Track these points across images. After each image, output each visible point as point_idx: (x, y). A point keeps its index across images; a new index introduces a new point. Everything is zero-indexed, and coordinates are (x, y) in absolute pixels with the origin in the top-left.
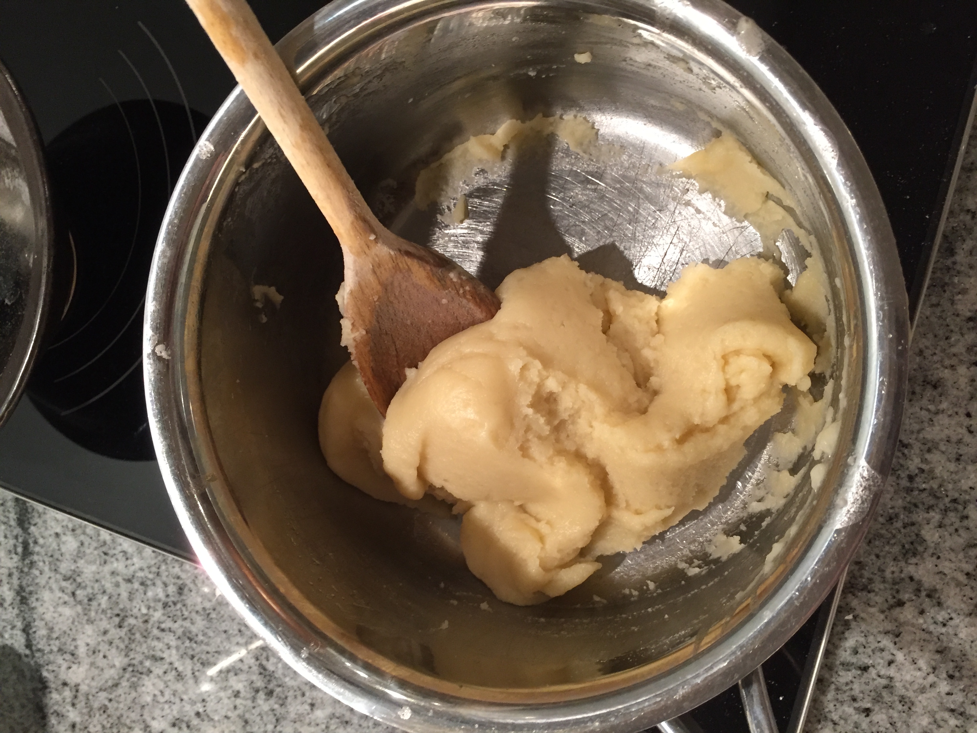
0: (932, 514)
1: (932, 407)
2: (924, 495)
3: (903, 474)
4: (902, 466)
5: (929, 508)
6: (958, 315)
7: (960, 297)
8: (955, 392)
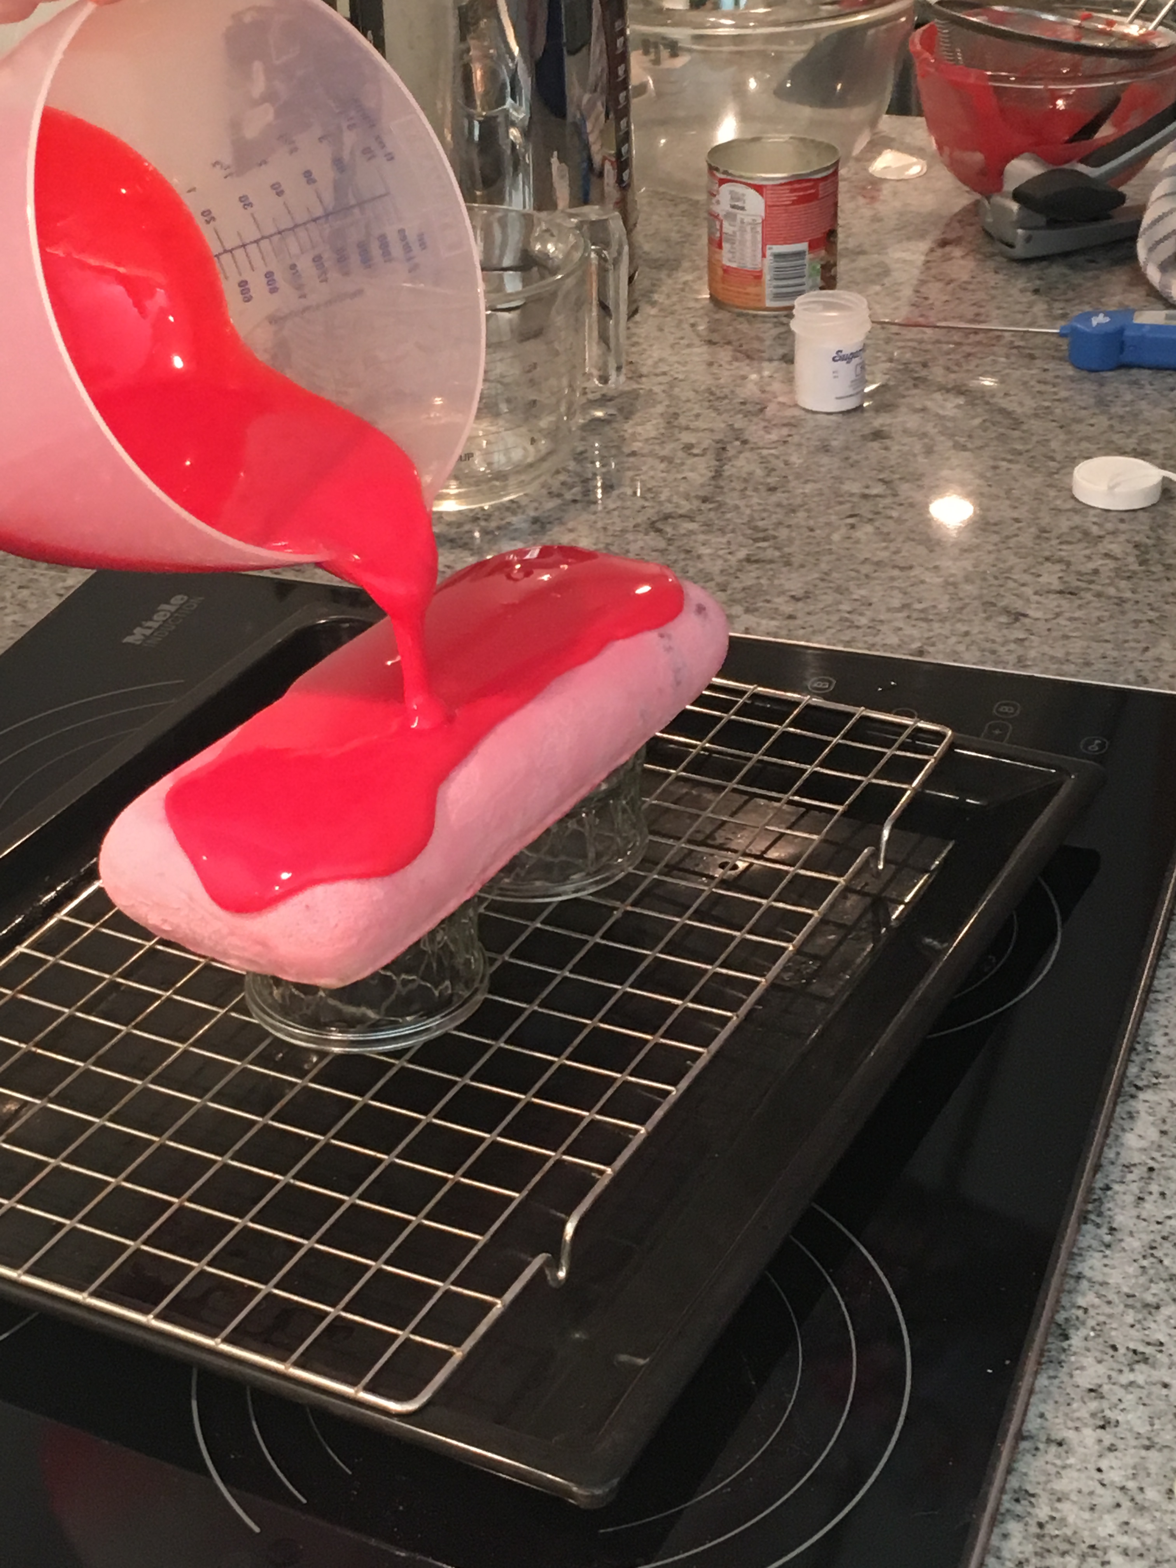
0: (1068, 1558)
1: (1059, 1462)
2: (1057, 1541)
3: (1033, 1522)
4: (1029, 1513)
5: (1064, 1554)
7: (1078, 1372)
8: (1082, 1450)
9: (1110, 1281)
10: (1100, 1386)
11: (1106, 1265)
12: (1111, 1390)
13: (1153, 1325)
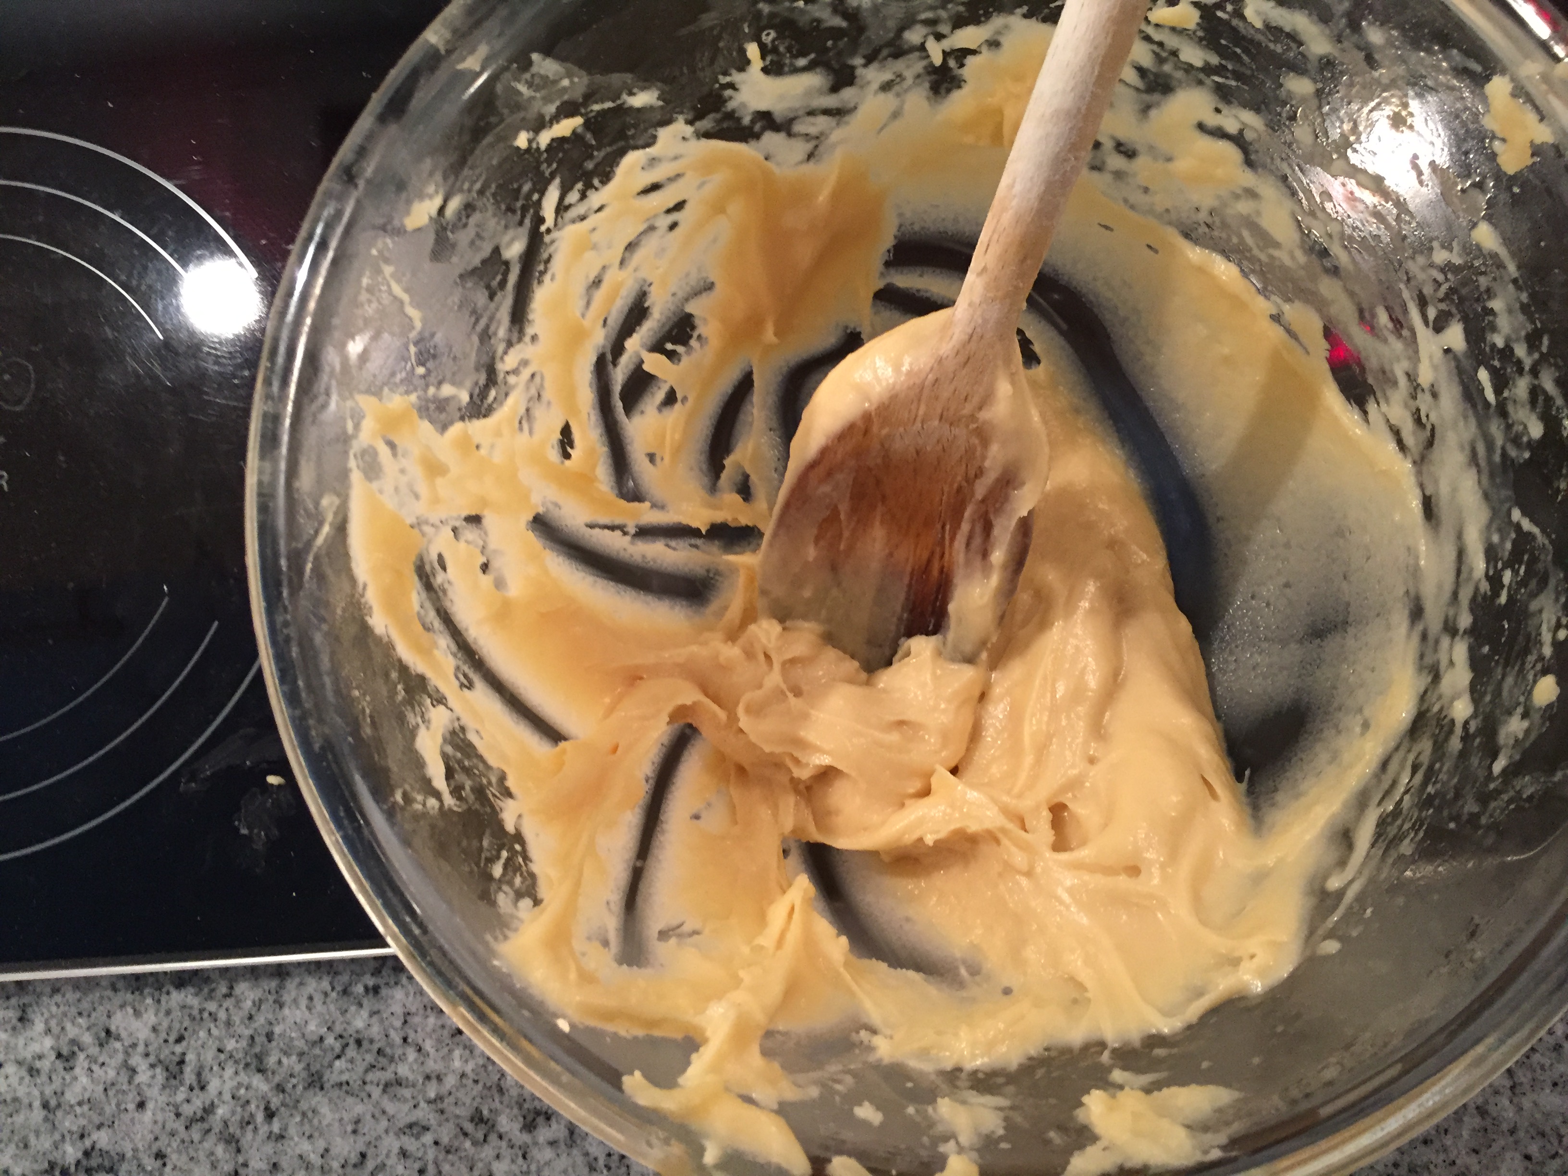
6: (109, 1017)
7: (130, 1010)
8: (21, 1043)
9: (286, 1011)
10: (118, 1038)
11: (311, 998)
12: (115, 1051)
13: (229, 1071)
